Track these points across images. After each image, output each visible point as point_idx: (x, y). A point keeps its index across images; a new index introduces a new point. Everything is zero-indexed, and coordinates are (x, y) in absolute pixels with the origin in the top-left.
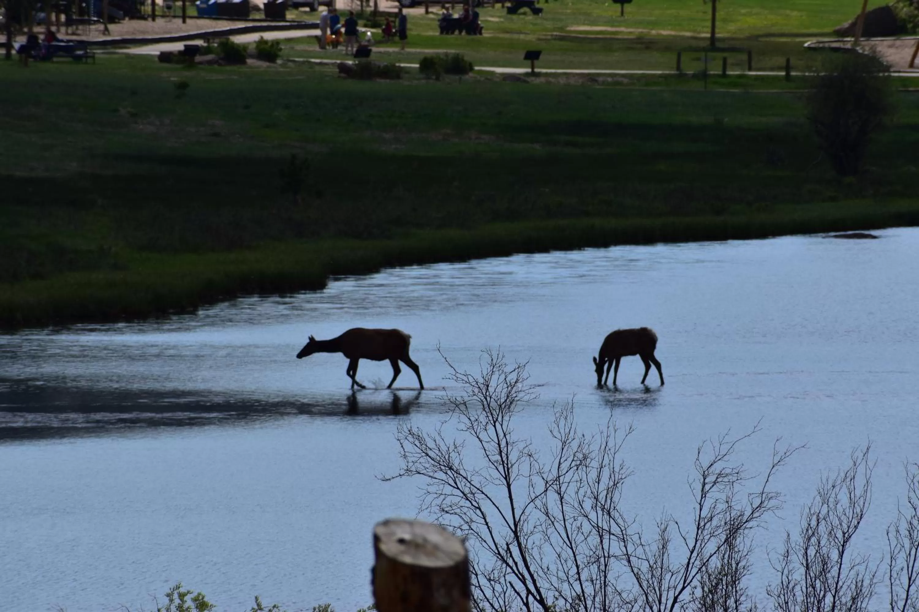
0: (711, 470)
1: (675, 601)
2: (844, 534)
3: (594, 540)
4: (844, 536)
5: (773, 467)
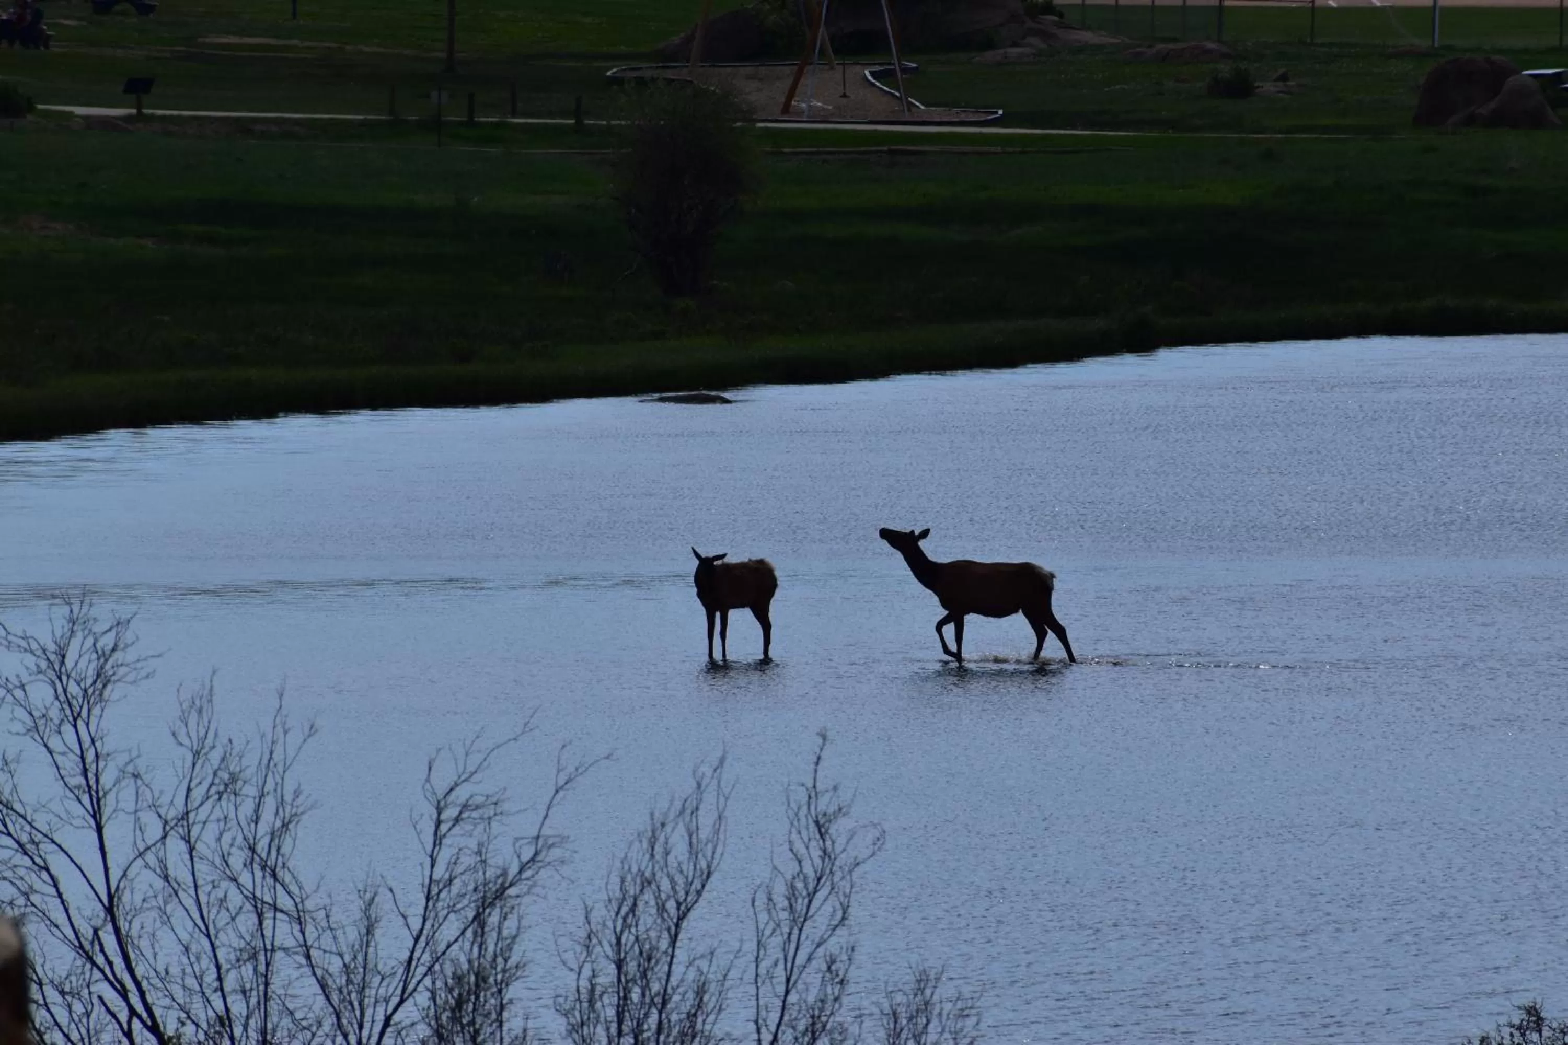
0: (451, 798)
1: (387, 1023)
2: (679, 904)
3: (248, 921)
4: (678, 909)
5: (557, 791)
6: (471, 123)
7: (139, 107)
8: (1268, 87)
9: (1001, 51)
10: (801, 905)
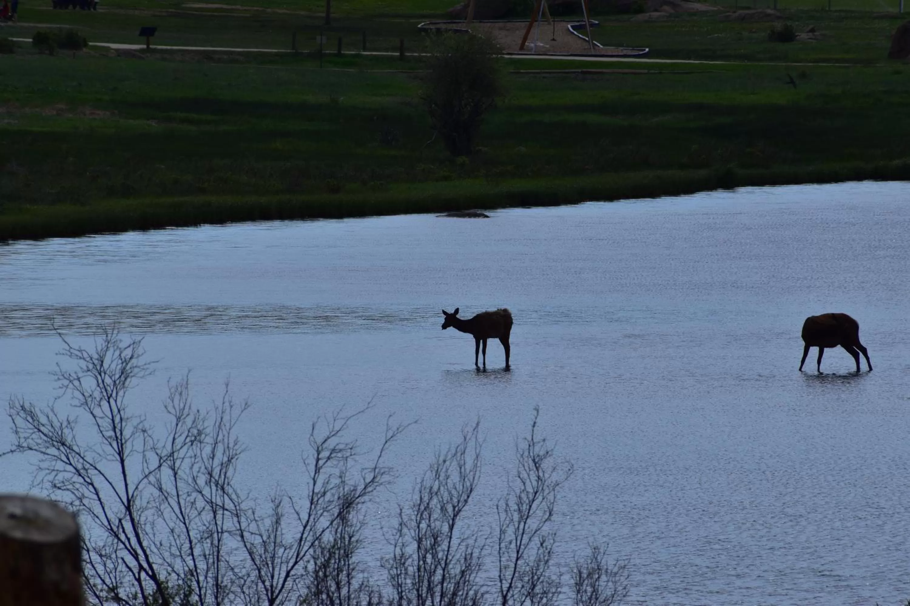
0: (325, 446)
1: (287, 575)
2: (454, 507)
3: (207, 516)
4: (454, 510)
5: (386, 442)
6: (339, 55)
7: (148, 44)
8: (803, 36)
9: (648, 14)
10: (524, 509)
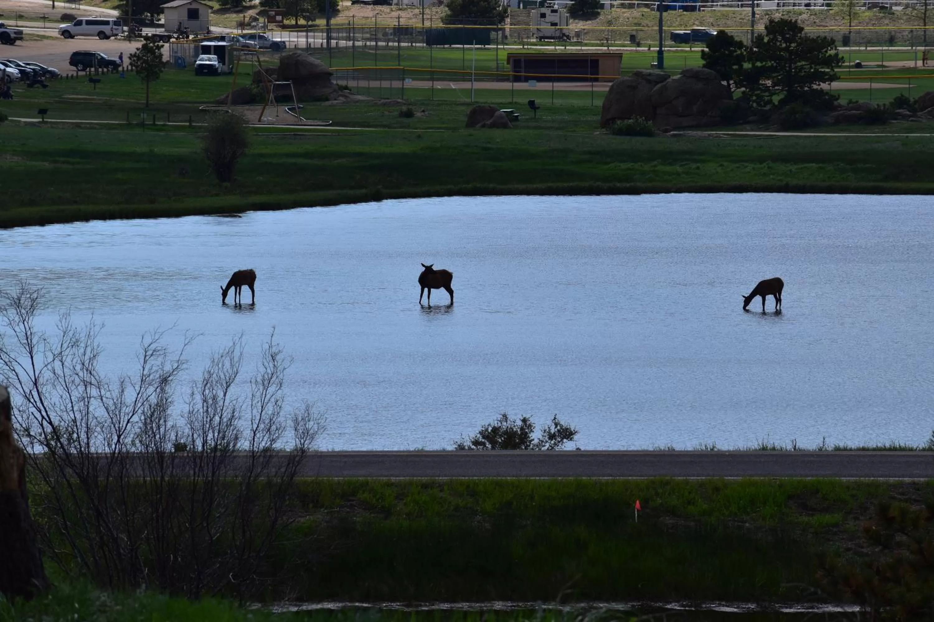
0: (150, 348)
1: (128, 422)
2: (227, 383)
3: (81, 388)
5: (185, 346)
6: (154, 124)
7: (43, 119)
8: (419, 114)
9: (330, 102)
10: (266, 383)
